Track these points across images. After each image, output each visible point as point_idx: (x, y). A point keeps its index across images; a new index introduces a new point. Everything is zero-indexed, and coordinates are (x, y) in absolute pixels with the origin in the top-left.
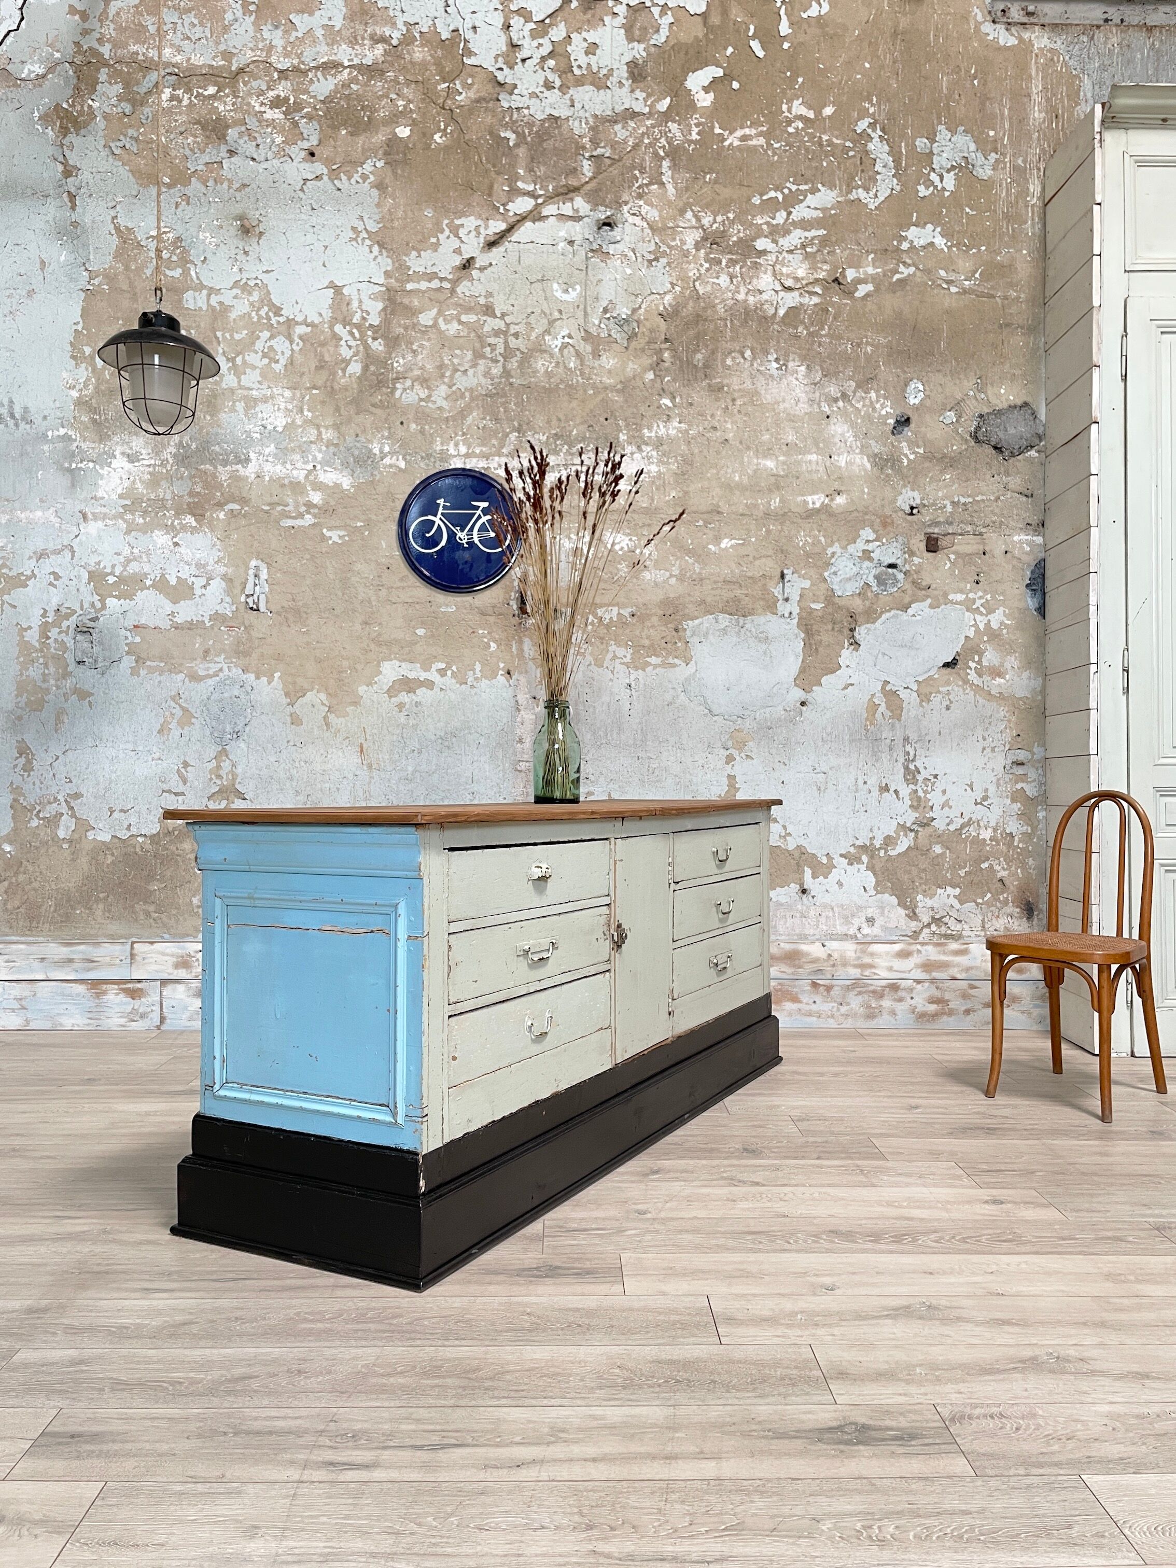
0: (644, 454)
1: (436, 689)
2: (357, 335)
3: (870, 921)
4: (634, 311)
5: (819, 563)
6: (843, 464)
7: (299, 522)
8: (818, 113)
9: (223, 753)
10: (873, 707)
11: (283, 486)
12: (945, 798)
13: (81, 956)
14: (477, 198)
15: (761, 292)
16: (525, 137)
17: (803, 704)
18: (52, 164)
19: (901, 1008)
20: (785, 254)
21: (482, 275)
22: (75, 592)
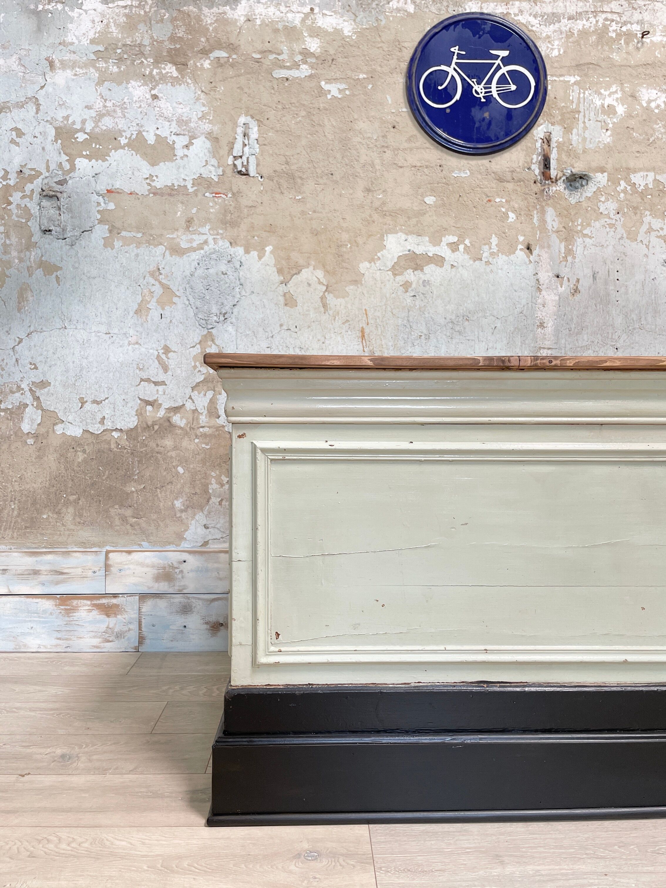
1: (447, 266)
7: (294, 73)
9: (208, 337)
11: (276, 31)
13: (48, 567)
22: (40, 150)
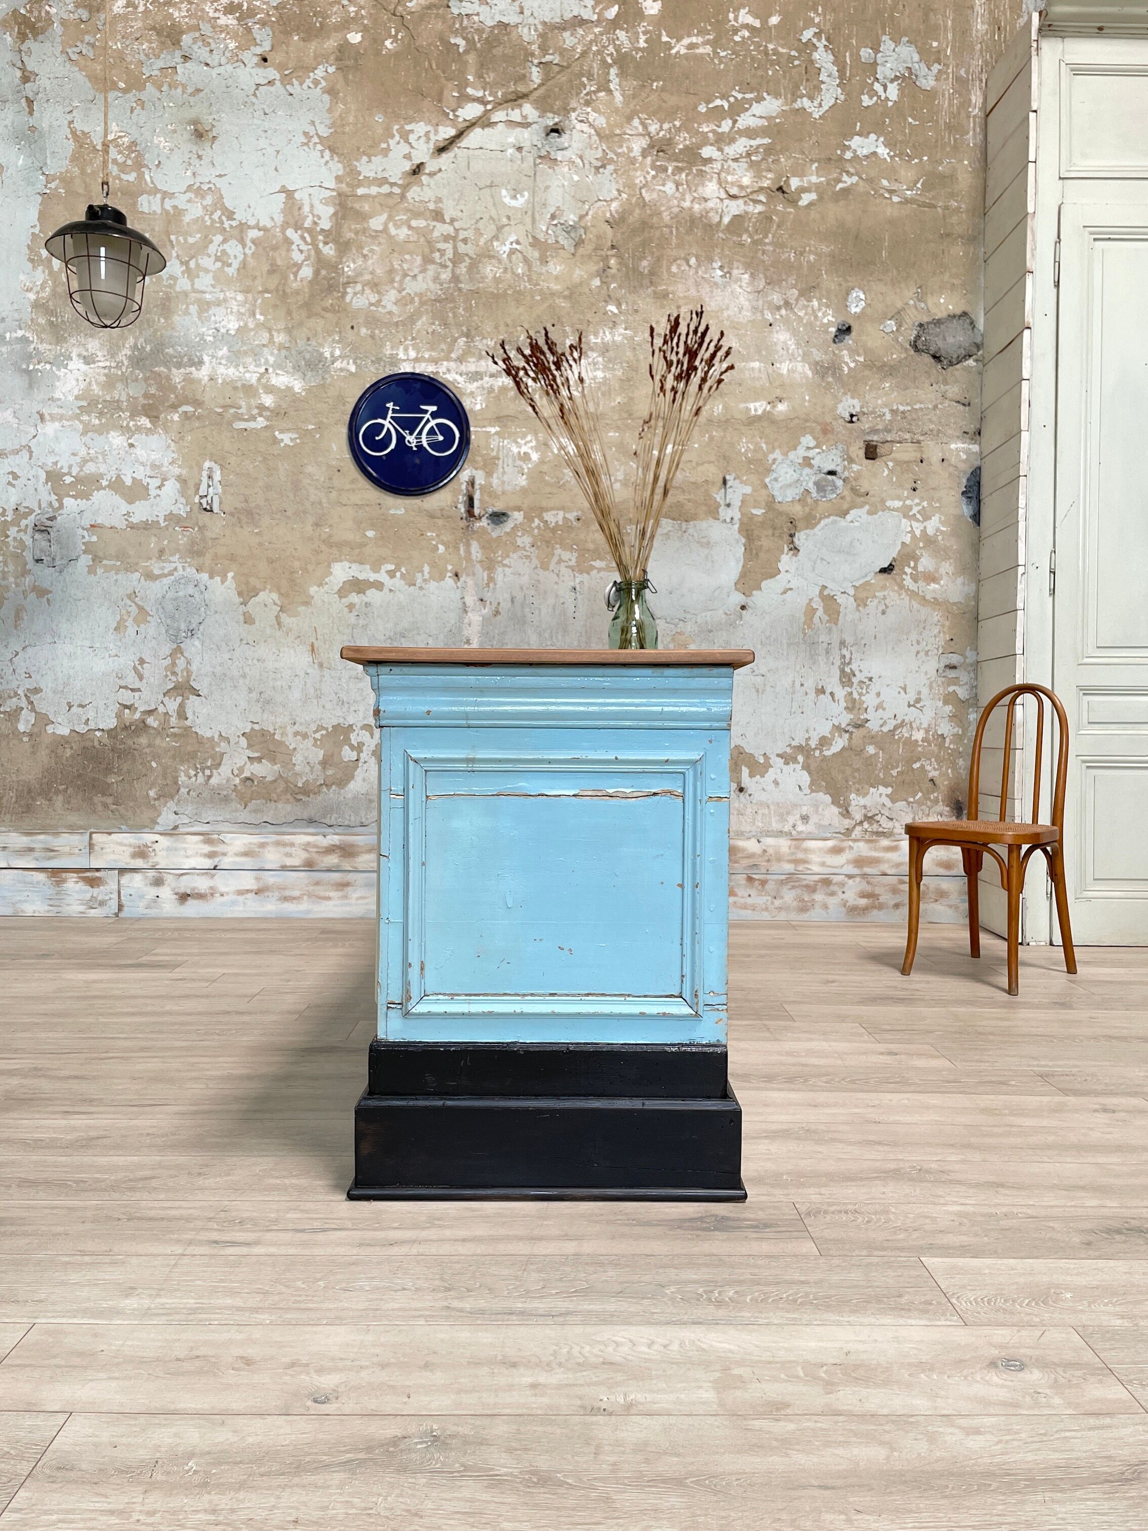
0: (590, 360)
1: (386, 590)
2: (308, 239)
3: (805, 818)
4: (581, 217)
5: (760, 470)
6: (785, 372)
7: (251, 425)
8: (764, 22)
9: (178, 651)
10: (810, 612)
11: (235, 388)
12: (878, 701)
13: (41, 846)
14: (427, 103)
15: (706, 200)
16: (474, 43)
17: (743, 608)
18: (10, 69)
19: (833, 901)
20: (730, 162)
21: (432, 182)
22: (33, 491)
